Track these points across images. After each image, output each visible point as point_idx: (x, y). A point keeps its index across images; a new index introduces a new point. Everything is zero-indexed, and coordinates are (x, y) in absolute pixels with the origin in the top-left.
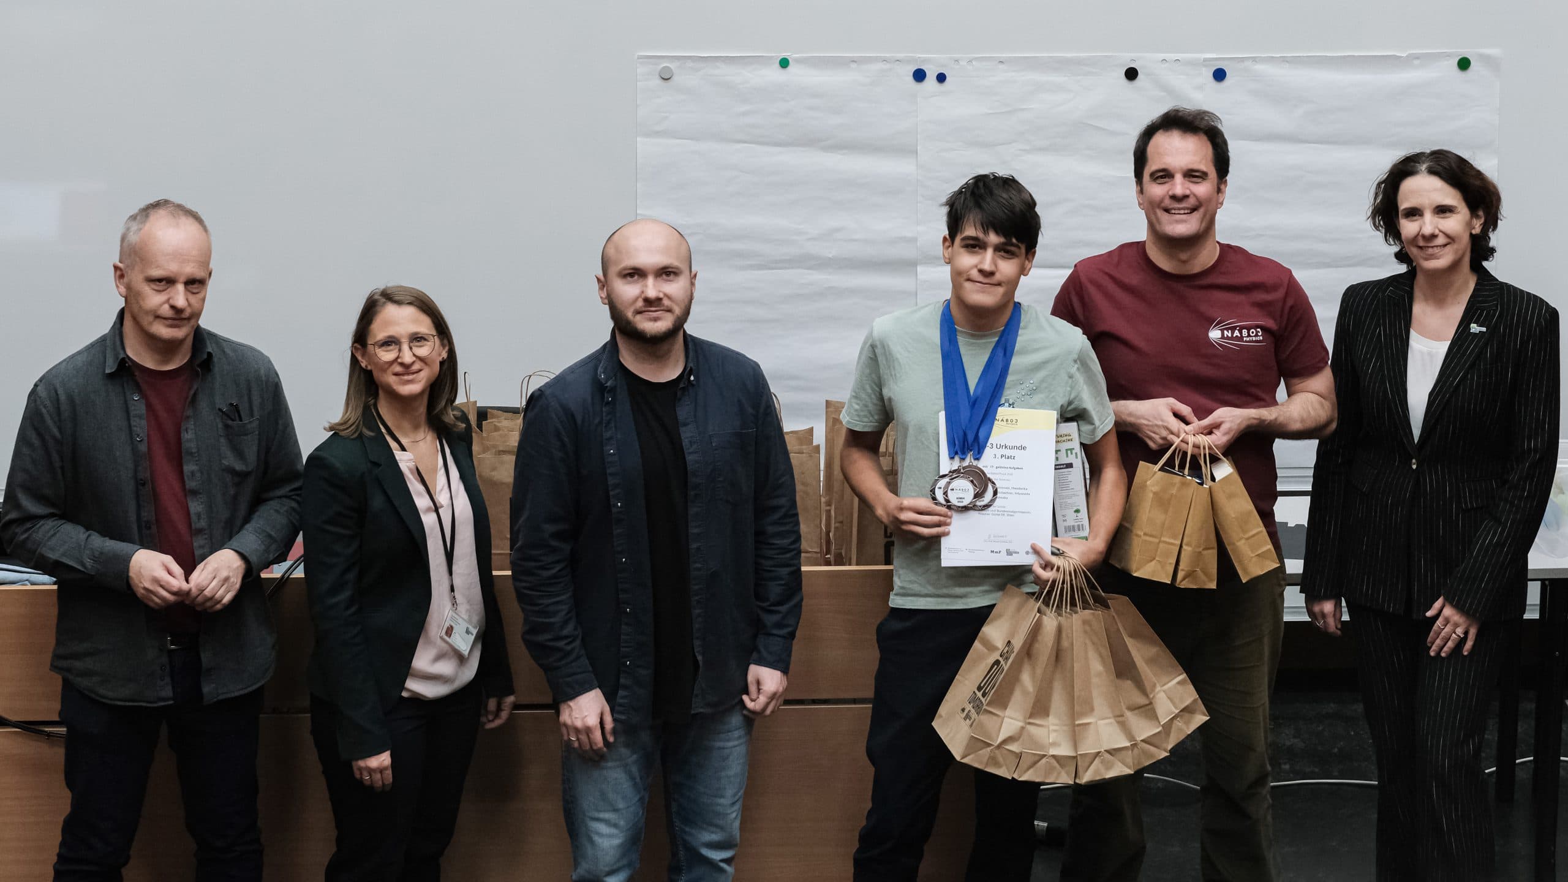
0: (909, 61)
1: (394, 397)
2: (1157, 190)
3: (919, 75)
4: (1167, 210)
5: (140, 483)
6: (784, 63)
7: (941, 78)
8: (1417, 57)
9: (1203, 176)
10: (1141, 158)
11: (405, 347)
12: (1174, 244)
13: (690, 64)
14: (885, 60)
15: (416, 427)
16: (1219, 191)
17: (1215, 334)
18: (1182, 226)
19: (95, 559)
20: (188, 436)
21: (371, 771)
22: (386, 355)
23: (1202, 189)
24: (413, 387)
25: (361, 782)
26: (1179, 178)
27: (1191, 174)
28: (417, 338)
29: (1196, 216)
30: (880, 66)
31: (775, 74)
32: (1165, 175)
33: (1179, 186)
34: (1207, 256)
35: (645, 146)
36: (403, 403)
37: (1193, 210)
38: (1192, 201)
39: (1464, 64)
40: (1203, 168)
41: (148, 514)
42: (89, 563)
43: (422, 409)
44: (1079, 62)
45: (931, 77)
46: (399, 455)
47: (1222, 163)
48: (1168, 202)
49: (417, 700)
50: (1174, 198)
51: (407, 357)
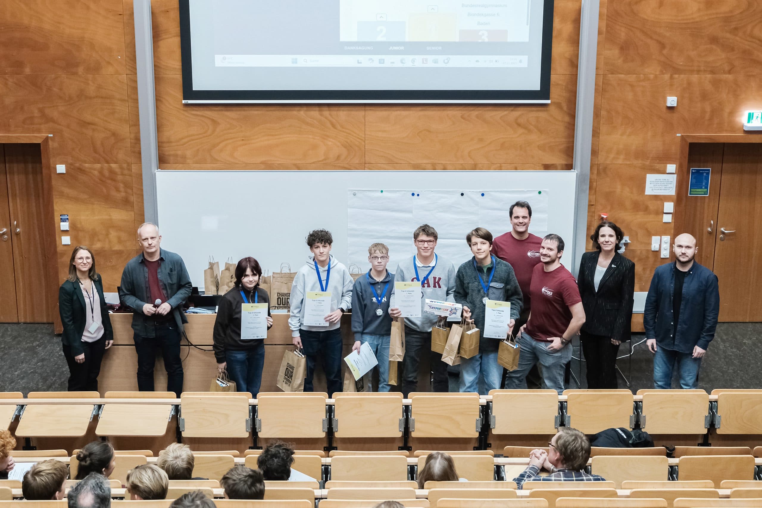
0: (411, 191)
1: (81, 271)
2: (516, 221)
3: (413, 194)
4: (518, 225)
5: (147, 288)
6: (382, 191)
7: (418, 195)
8: (529, 191)
9: (526, 217)
10: (511, 213)
11: (85, 259)
12: (520, 233)
13: (360, 191)
14: (405, 191)
15: (85, 278)
16: (530, 220)
17: (529, 254)
18: (521, 229)
19: (136, 305)
20: (159, 276)
21: (80, 360)
22: (80, 261)
23: (526, 221)
24: (86, 269)
25: (77, 362)
26: (521, 218)
27: (524, 217)
28: (87, 258)
29: (525, 226)
30: (404, 192)
31: (380, 194)
32: (517, 217)
33: (521, 220)
34: (526, 236)
35: (350, 210)
36: (83, 272)
37: (524, 225)
38: (524, 224)
39: (540, 193)
40: (526, 216)
41: (148, 295)
42: (135, 306)
43: (87, 274)
44: (449, 192)
45: (416, 195)
46: (81, 285)
47: (530, 214)
48: (518, 224)
49: (86, 342)
50: (520, 223)
51: (85, 262)
